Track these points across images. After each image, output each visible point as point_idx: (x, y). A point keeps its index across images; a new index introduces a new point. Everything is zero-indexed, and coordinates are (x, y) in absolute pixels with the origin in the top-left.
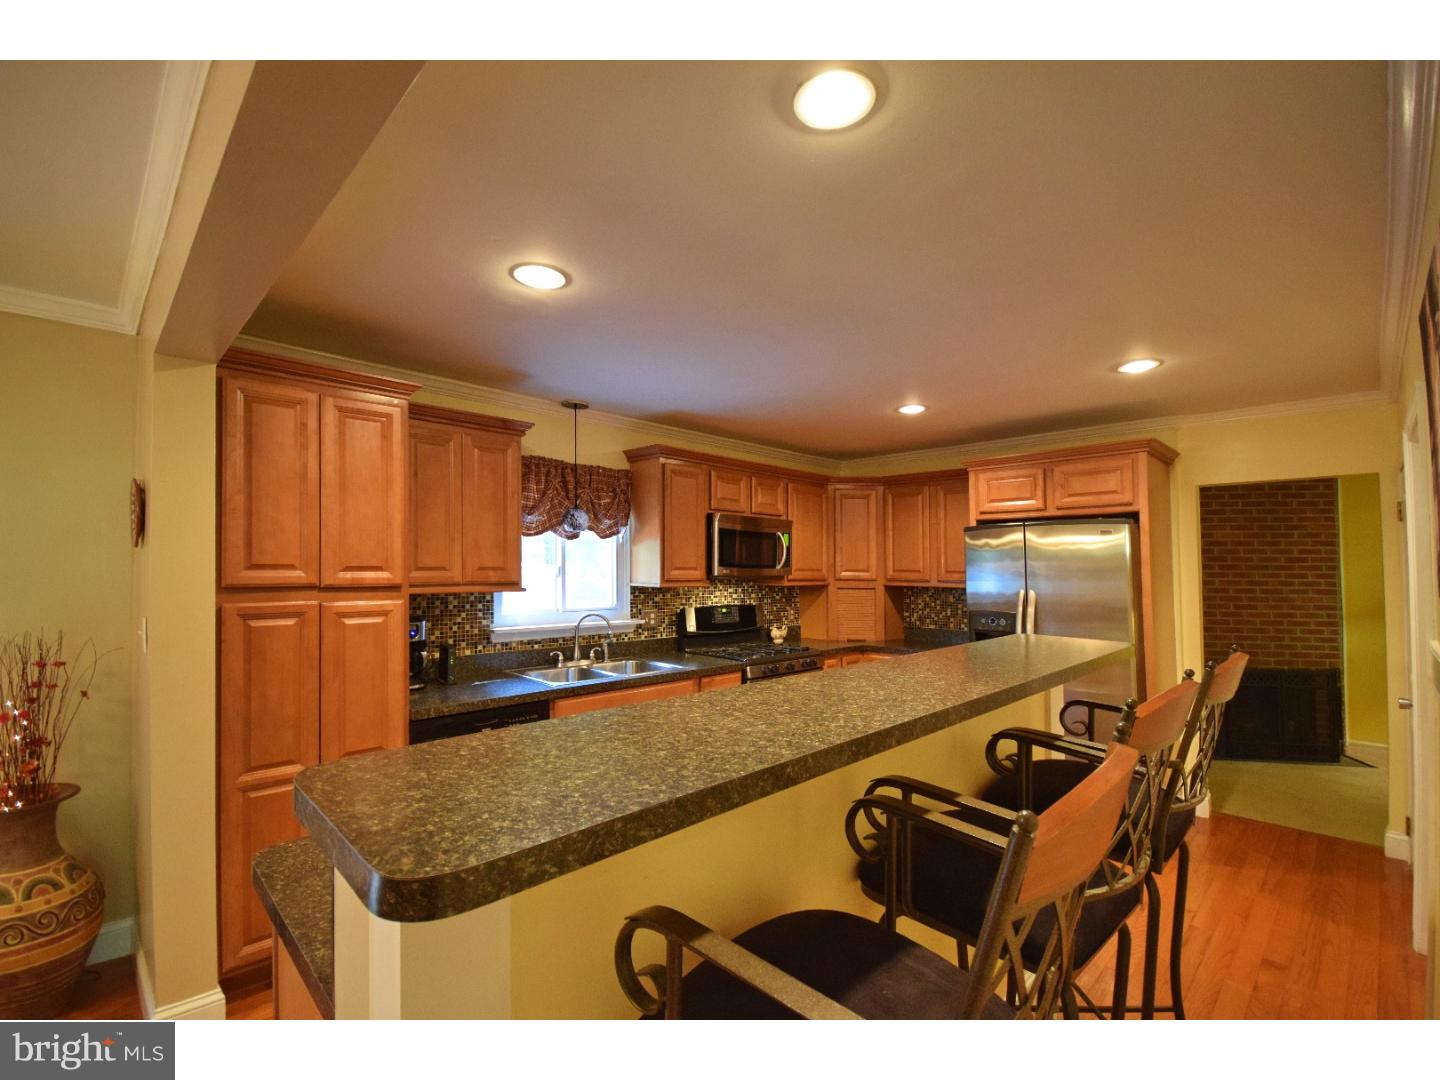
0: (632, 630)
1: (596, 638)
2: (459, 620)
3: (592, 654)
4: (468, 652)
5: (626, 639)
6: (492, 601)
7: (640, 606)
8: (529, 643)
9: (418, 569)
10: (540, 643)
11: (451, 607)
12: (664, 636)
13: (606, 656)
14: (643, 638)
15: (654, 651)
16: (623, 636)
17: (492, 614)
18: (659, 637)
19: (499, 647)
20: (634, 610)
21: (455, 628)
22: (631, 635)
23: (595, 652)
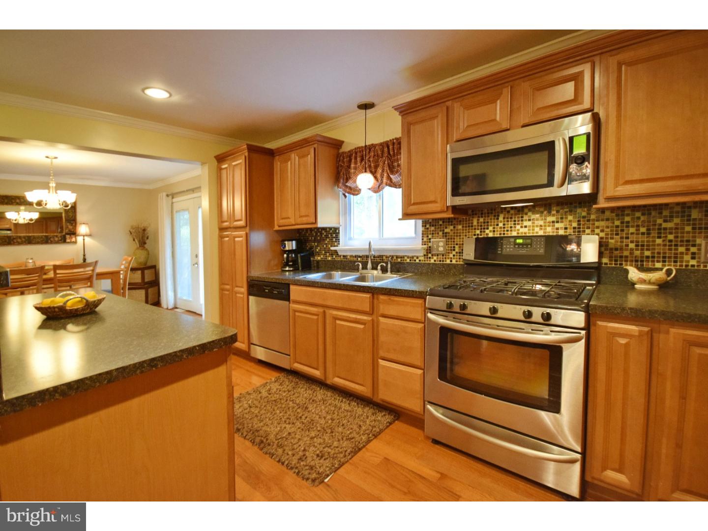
0: (422, 255)
1: (395, 258)
2: (326, 242)
3: (379, 267)
4: (330, 259)
5: (417, 261)
6: (339, 233)
7: (430, 236)
8: (356, 256)
9: (283, 219)
10: (361, 257)
11: (323, 236)
12: (454, 262)
13: (389, 269)
14: (432, 261)
15: (441, 273)
16: (415, 258)
17: (339, 239)
18: (448, 261)
19: (342, 257)
20: (425, 239)
21: (325, 246)
22: (422, 258)
23: (381, 266)
